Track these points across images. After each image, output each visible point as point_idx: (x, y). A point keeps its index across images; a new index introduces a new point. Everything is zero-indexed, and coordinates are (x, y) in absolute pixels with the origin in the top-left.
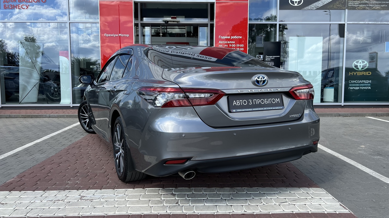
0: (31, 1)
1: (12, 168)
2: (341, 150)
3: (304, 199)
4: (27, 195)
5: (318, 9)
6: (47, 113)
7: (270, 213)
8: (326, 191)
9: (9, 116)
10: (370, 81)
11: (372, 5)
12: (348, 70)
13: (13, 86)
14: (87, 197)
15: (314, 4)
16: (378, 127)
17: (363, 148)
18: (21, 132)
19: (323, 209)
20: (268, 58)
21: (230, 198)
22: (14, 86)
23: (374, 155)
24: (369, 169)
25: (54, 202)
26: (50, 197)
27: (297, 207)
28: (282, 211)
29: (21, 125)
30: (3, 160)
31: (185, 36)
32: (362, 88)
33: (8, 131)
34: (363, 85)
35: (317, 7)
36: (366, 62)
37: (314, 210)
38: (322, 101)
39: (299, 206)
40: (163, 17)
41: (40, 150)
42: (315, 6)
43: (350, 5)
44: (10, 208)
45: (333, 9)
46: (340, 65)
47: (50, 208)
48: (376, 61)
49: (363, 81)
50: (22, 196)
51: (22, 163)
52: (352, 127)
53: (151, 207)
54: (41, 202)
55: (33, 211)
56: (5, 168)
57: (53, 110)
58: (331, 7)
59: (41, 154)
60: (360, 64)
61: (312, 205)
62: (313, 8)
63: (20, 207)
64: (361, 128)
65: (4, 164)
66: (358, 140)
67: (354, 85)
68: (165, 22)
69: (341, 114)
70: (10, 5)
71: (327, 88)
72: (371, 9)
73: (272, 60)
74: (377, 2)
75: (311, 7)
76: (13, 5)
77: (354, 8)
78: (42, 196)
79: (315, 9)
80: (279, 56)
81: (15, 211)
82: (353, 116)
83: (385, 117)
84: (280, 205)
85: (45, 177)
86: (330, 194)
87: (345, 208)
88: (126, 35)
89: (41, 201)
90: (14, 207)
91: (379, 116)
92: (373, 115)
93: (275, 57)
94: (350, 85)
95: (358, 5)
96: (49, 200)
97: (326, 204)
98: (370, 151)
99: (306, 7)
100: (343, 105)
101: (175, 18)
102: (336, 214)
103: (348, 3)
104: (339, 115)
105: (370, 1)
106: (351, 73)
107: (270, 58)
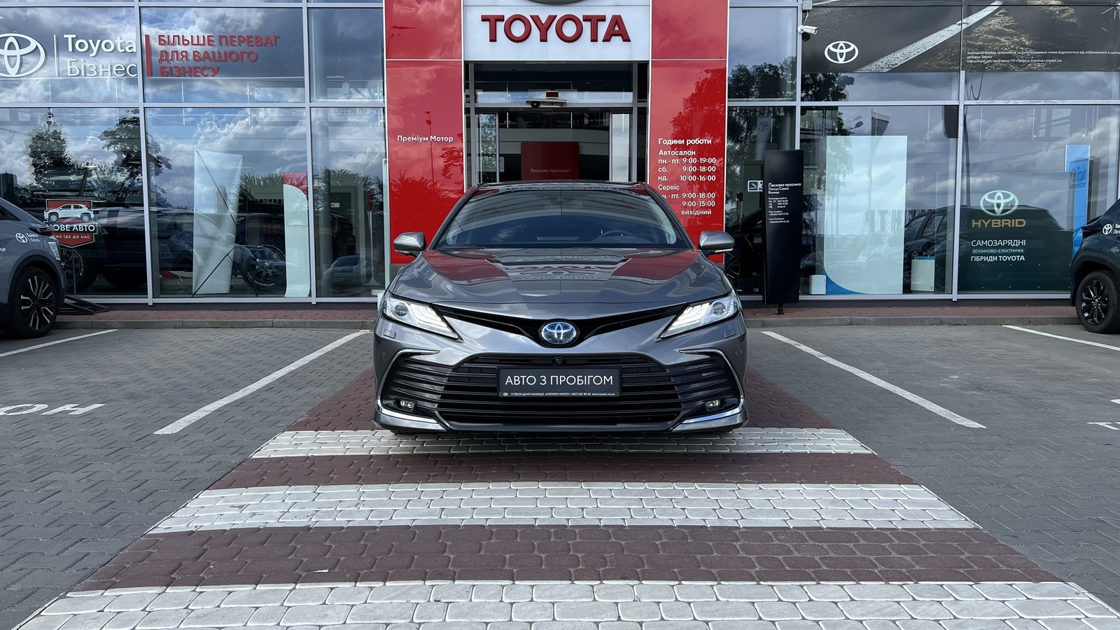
0: (224, 59)
1: (284, 404)
3: (806, 440)
5: (893, 71)
6: (263, 317)
7: (745, 452)
8: (846, 433)
10: (1024, 242)
11: (1024, 59)
12: (968, 214)
15: (885, 59)
16: (1017, 345)
17: (954, 379)
18: (237, 353)
20: (774, 187)
23: (968, 389)
24: (941, 408)
28: (764, 451)
29: (225, 342)
30: (255, 395)
32: (1005, 258)
34: (1007, 251)
35: (893, 65)
36: (1013, 196)
38: (907, 288)
41: (308, 382)
42: (886, 64)
43: (971, 61)
45: (930, 71)
46: (950, 204)
49: (1005, 242)
50: (343, 435)
51: (297, 399)
52: (958, 344)
58: (925, 65)
59: (316, 387)
60: (999, 202)
62: (881, 68)
64: (975, 346)
65: (264, 400)
66: (953, 367)
67: (985, 251)
68: (531, 105)
69: (945, 318)
70: (174, 67)
71: (921, 259)
72: (1022, 70)
73: (782, 194)
74: (1036, 53)
75: (877, 66)
76: (182, 67)
77: (980, 68)
79: (888, 70)
80: (800, 185)
83: (1050, 326)
84: (764, 445)
85: (359, 416)
86: (851, 435)
87: (867, 449)
88: (446, 139)
89: (379, 440)
91: (1036, 325)
92: (1020, 322)
93: (791, 185)
94: (974, 251)
95: (990, 61)
97: (839, 444)
98: (963, 384)
99: (867, 65)
100: (955, 299)
101: (556, 95)
102: (849, 455)
103: (966, 55)
104: (941, 321)
105: (1020, 50)
106: (976, 221)
107: (778, 189)
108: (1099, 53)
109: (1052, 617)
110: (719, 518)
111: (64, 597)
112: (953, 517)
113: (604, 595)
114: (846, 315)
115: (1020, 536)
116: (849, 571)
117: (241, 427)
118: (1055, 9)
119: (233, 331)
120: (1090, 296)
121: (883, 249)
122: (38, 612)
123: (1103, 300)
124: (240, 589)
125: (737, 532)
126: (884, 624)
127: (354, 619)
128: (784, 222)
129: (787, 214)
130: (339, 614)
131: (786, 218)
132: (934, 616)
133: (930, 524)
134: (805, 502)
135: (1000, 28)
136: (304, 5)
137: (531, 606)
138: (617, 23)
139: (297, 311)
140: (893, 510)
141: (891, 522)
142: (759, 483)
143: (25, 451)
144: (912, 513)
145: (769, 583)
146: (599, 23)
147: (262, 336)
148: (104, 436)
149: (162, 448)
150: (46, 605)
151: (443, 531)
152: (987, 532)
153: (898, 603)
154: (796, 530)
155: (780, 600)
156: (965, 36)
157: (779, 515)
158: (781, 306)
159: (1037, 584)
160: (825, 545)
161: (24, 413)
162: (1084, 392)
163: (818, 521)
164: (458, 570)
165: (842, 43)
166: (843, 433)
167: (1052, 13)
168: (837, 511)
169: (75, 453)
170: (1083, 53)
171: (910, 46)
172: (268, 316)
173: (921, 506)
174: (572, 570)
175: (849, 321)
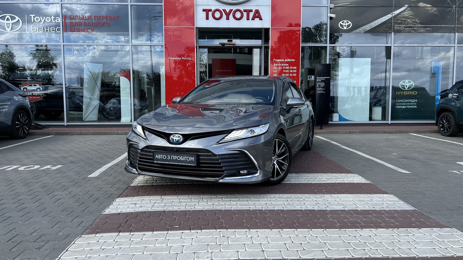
0: (97, 25)
5: (365, 32)
10: (416, 101)
11: (417, 28)
12: (395, 89)
15: (362, 28)
17: (395, 154)
20: (319, 79)
23: (401, 159)
32: (409, 107)
34: (410, 104)
35: (365, 30)
36: (412, 82)
38: (371, 119)
43: (396, 29)
45: (380, 33)
46: (387, 84)
49: (409, 100)
52: (393, 141)
58: (378, 30)
60: (407, 84)
62: (361, 31)
64: (400, 142)
66: (393, 150)
67: (401, 104)
68: (222, 45)
69: (387, 131)
70: (76, 28)
71: (376, 107)
72: (416, 32)
73: (322, 81)
74: (422, 26)
75: (359, 30)
76: (79, 29)
77: (399, 31)
79: (363, 32)
80: (329, 77)
82: (397, 133)
83: (428, 134)
86: (361, 176)
88: (188, 58)
91: (422, 133)
92: (416, 132)
93: (326, 78)
94: (397, 104)
95: (404, 29)
98: (399, 157)
99: (355, 30)
100: (390, 123)
101: (232, 41)
102: (361, 183)
103: (394, 26)
104: (385, 132)
105: (415, 25)
106: (398, 92)
107: (320, 79)
108: (446, 26)
109: (449, 240)
110: (319, 207)
111: (81, 237)
112: (406, 206)
113: (285, 234)
114: (347, 129)
115: (432, 212)
116: (372, 225)
117: (121, 174)
118: (429, 8)
119: (102, 136)
120: (443, 122)
121: (359, 103)
122: (73, 242)
123: (448, 124)
124: (148, 233)
125: (327, 212)
126: (390, 243)
127: (195, 243)
129: (324, 89)
130: (189, 241)
131: (324, 91)
132: (407, 240)
133: (398, 208)
134: (349, 201)
135: (408, 16)
136: (129, 4)
137: (259, 238)
138: (257, 13)
139: (126, 128)
140: (383, 203)
141: (383, 208)
142: (330, 194)
143: (39, 184)
144: (391, 204)
145: (344, 229)
146: (250, 12)
147: (115, 138)
148: (68, 178)
149: (93, 182)
150: (76, 240)
151: (216, 212)
152: (419, 211)
153: (393, 236)
154: (349, 211)
155: (350, 235)
156: (394, 19)
157: (341, 206)
158: (321, 126)
159: (442, 229)
160: (361, 216)
161: (32, 169)
162: (445, 160)
163: (356, 207)
164: (227, 226)
165: (345, 21)
166: (357, 175)
167: (428, 10)
168: (362, 204)
169: (60, 184)
170: (440, 26)
171: (372, 22)
172: (115, 130)
173: (393, 202)
174: (270, 226)
175: (349, 132)
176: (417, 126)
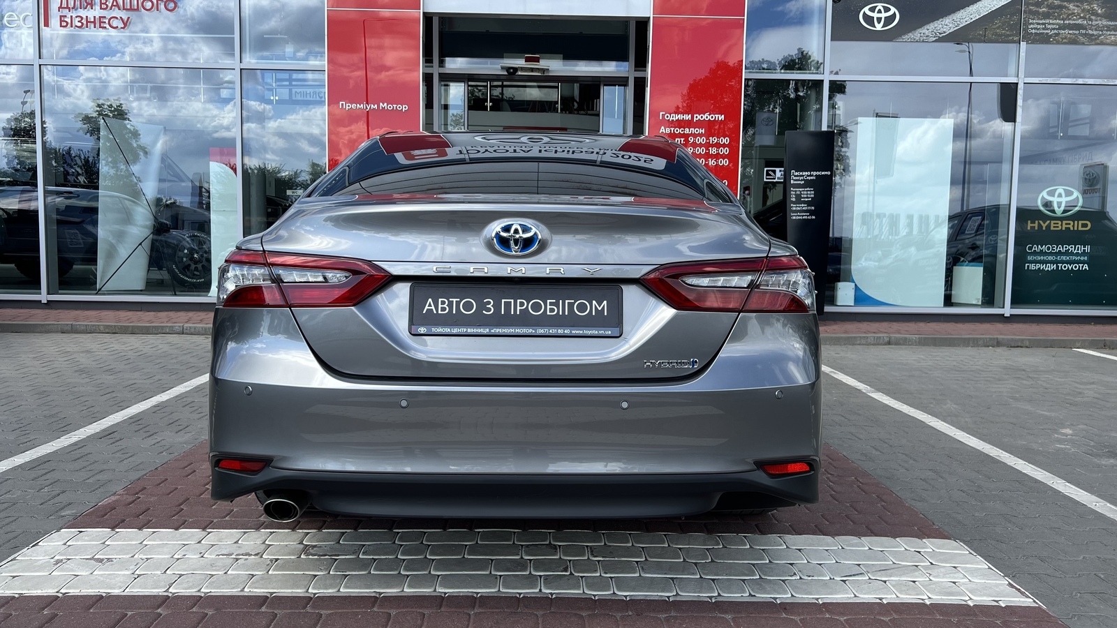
0: (136, 8)
1: (105, 467)
2: (1006, 440)
3: (911, 568)
4: (161, 540)
5: (940, 40)
6: (173, 321)
7: (819, 600)
8: (969, 549)
9: (69, 328)
10: (1088, 249)
11: (1096, 30)
12: (1025, 215)
13: (77, 244)
14: (320, 547)
15: (931, 26)
16: (1110, 379)
17: (1069, 435)
18: (110, 371)
19: (964, 594)
20: (797, 176)
21: (708, 559)
22: (80, 244)
23: (1100, 456)
24: (1086, 493)
25: (237, 559)
26: (223, 547)
27: (892, 588)
28: (850, 598)
29: (109, 353)
30: (77, 447)
31: (556, 110)
32: (1065, 267)
33: (76, 368)
34: (1068, 258)
35: (940, 34)
36: (1076, 194)
37: (940, 597)
38: (948, 301)
39: (898, 585)
40: (502, 57)
41: (171, 422)
42: (932, 32)
43: (1034, 31)
44: (121, 570)
45: (984, 42)
46: (1003, 201)
47: (228, 573)
48: (1101, 191)
49: (1066, 247)
50: (148, 541)
51: (131, 456)
52: (1035, 376)
53: (496, 578)
54: (202, 557)
55: (185, 579)
56: (88, 469)
57: (191, 314)
58: (979, 34)
59: (177, 433)
60: (1060, 200)
61: (934, 584)
62: (927, 36)
63: (147, 568)
64: (1060, 380)
65: (82, 457)
66: (1053, 414)
67: (1042, 258)
68: (507, 71)
69: (1003, 339)
70: (76, 17)
71: (963, 266)
72: (1093, 43)
73: (808, 184)
74: (1110, 23)
75: (922, 35)
76: (87, 17)
77: (1044, 39)
78: (202, 542)
79: (934, 39)
80: (829, 173)
81: (136, 579)
82: (1037, 347)
84: (844, 581)
85: (201, 494)
86: (980, 556)
87: (1023, 593)
88: (399, 107)
89: (202, 555)
90: (132, 569)
91: (1113, 349)
92: (1094, 345)
93: (818, 173)
94: (1030, 258)
95: (1056, 31)
96: (223, 553)
97: (970, 581)
98: (1088, 445)
99: (909, 33)
100: (1007, 315)
101: (537, 60)
103: (1027, 24)
104: (998, 342)
105: (1091, 20)
106: (1033, 222)
107: (802, 178)
114: (881, 332)
128: (809, 218)
129: (813, 208)
131: (811, 213)
165: (880, 6)
166: (965, 551)
171: (962, 11)
175: (887, 340)
176: (1091, 327)
